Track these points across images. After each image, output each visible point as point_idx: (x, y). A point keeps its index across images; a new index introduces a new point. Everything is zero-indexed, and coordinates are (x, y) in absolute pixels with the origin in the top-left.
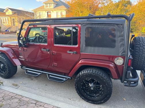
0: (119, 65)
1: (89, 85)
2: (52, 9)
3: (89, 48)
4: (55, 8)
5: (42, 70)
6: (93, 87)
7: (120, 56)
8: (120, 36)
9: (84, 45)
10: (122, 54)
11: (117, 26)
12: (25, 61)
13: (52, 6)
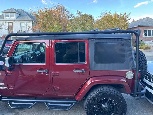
0: (130, 79)
1: (102, 106)
2: (14, 19)
3: (99, 65)
4: (18, 18)
5: (36, 99)
6: (107, 108)
7: (131, 70)
8: (128, 51)
9: (94, 62)
10: (132, 68)
11: (125, 41)
12: (9, 89)
13: (15, 16)
